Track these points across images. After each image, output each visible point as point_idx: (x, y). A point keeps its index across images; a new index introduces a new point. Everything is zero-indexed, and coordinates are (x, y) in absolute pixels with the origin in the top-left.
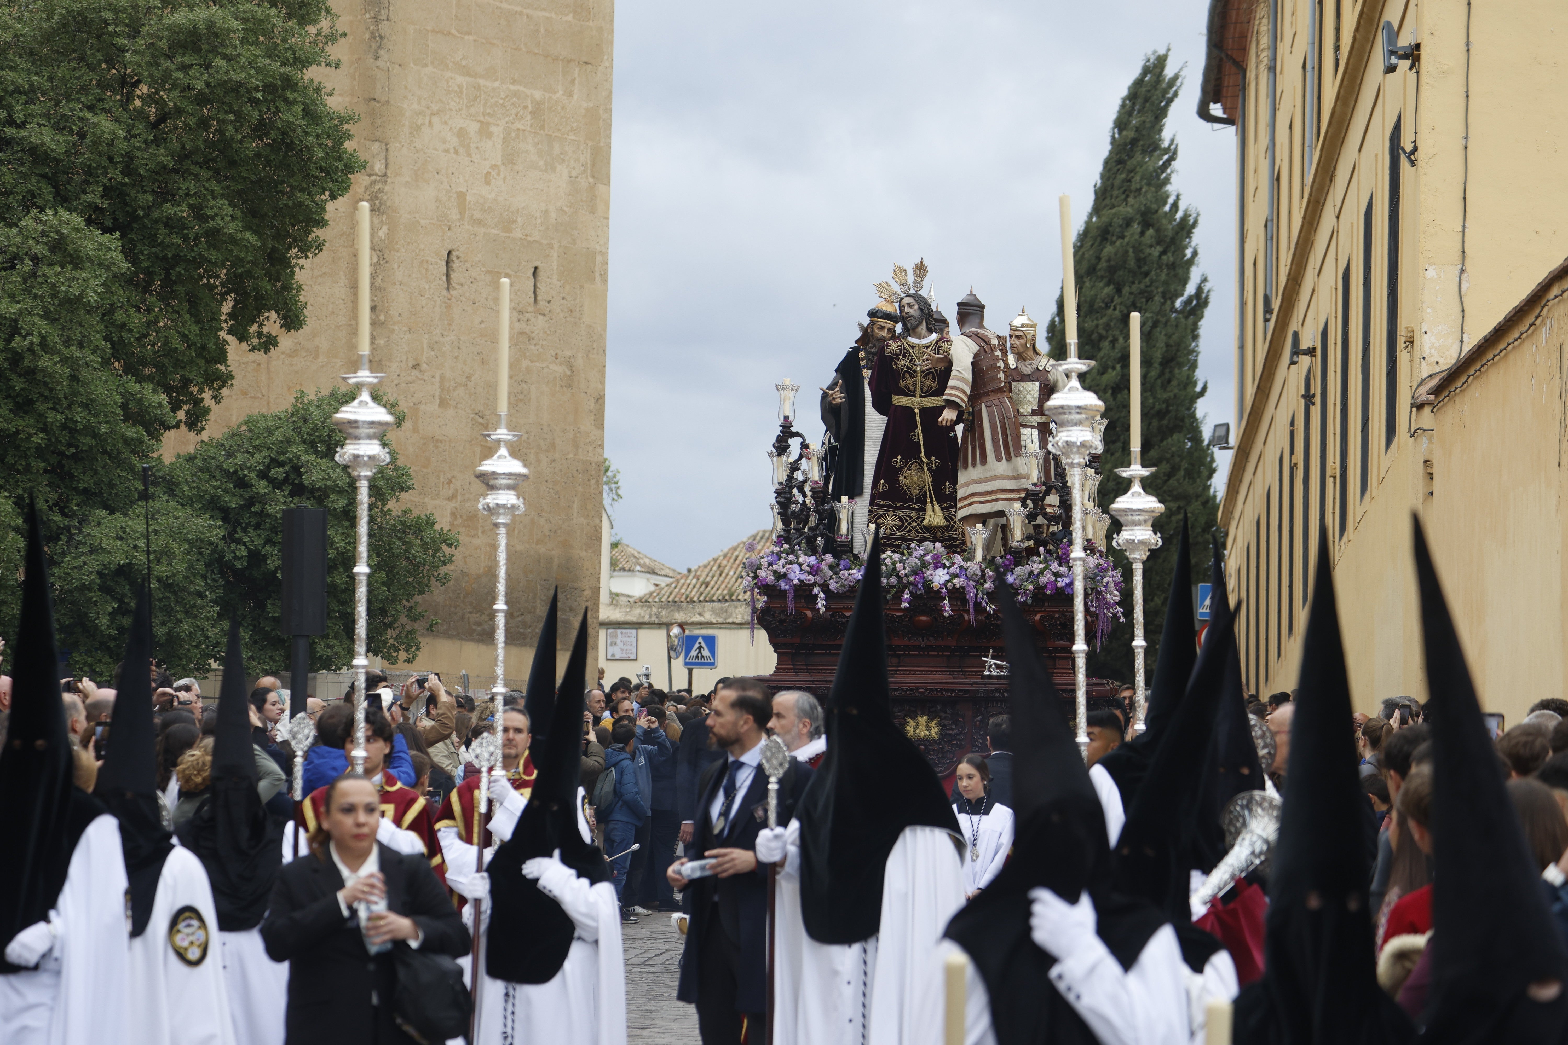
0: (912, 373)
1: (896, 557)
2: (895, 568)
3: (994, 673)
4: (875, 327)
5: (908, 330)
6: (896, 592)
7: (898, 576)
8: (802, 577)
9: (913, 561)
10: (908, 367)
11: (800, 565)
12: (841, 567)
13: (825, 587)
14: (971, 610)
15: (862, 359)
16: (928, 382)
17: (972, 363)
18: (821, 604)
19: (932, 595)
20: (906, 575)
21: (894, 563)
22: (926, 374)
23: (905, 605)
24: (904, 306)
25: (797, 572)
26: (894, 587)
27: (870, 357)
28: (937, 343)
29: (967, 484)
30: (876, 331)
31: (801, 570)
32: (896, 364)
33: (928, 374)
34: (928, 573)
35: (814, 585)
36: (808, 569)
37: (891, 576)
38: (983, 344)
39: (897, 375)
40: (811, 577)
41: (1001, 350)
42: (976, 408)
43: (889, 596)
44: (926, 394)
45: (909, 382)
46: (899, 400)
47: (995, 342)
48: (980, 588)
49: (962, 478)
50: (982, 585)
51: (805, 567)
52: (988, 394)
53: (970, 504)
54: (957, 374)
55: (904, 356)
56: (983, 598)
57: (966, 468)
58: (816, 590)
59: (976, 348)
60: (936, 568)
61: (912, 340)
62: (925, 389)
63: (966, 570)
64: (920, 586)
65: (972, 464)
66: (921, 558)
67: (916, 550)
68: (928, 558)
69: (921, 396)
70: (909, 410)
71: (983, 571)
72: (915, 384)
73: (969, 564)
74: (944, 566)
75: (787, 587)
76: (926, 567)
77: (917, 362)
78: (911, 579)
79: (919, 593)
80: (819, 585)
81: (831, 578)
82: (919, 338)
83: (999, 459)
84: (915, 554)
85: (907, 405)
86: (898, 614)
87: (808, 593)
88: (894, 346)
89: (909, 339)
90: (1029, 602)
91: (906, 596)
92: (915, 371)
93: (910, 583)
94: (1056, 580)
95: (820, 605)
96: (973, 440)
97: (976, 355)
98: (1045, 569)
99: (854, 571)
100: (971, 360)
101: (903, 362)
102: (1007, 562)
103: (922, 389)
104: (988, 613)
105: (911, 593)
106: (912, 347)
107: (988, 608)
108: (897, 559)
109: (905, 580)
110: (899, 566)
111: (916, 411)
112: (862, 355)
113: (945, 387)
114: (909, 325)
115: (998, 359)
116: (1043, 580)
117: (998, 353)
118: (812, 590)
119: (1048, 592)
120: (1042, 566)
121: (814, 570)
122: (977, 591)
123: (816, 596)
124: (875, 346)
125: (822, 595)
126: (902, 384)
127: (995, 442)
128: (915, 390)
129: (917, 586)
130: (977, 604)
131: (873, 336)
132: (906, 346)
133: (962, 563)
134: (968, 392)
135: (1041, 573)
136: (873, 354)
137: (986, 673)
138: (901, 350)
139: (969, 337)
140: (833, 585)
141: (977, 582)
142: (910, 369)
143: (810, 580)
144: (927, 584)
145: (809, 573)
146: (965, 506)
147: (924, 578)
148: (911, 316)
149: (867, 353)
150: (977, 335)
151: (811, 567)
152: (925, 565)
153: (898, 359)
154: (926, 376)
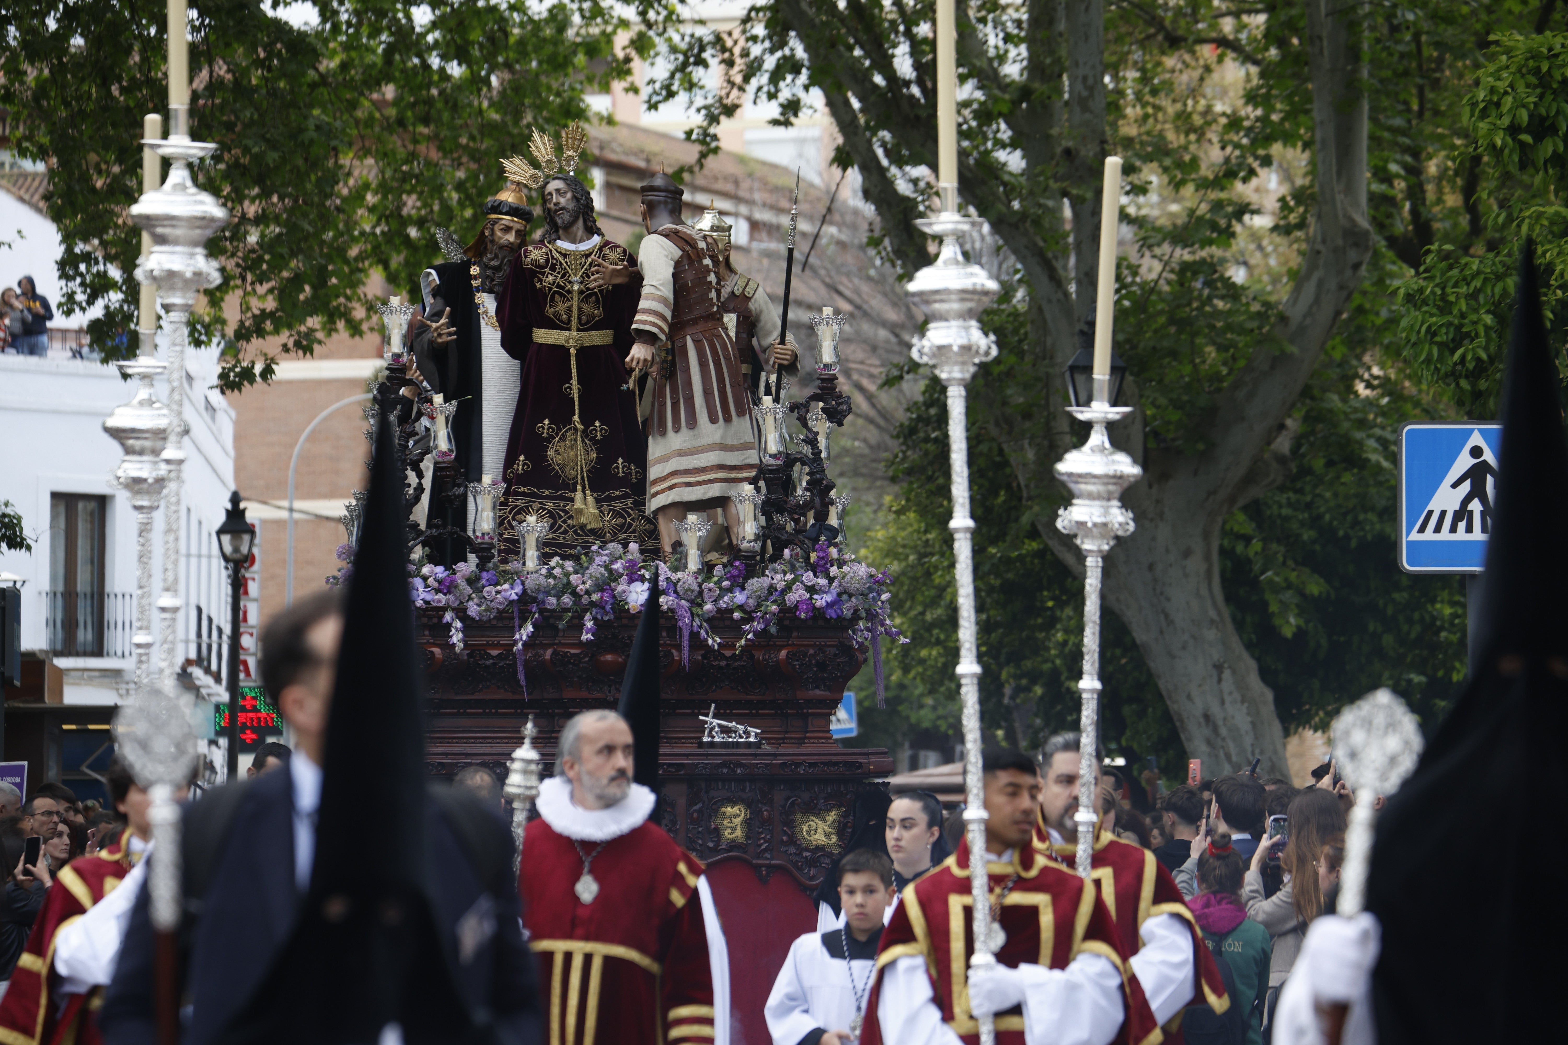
0: (564, 294)
1: (569, 565)
2: (569, 583)
3: (717, 739)
4: (496, 227)
5: (557, 231)
6: (572, 618)
7: (574, 594)
8: (428, 597)
9: (596, 569)
10: (559, 286)
11: (425, 579)
12: (483, 581)
13: (461, 613)
14: (686, 643)
15: (475, 278)
16: (590, 307)
17: (674, 275)
18: (456, 638)
19: (625, 621)
20: (588, 593)
21: (567, 575)
22: (586, 295)
23: (586, 637)
24: (550, 194)
25: (421, 589)
26: (567, 610)
27: (489, 272)
28: (601, 249)
29: (665, 459)
30: (499, 234)
31: (427, 586)
32: (540, 281)
33: (590, 296)
34: (620, 588)
35: (444, 609)
36: (436, 585)
37: (564, 593)
38: (687, 248)
39: (541, 298)
40: (440, 596)
41: (711, 257)
42: (678, 344)
43: (561, 625)
44: (586, 325)
45: (561, 307)
46: (543, 336)
47: (702, 245)
48: (696, 610)
49: (655, 448)
50: (701, 606)
51: (430, 581)
52: (695, 322)
53: (670, 488)
54: (653, 290)
55: (553, 268)
56: (701, 627)
57: (663, 433)
58: (448, 616)
59: (678, 253)
60: (631, 581)
61: (564, 245)
62: (584, 318)
63: (675, 585)
64: (608, 607)
65: (673, 427)
66: (606, 567)
67: (599, 554)
68: (618, 566)
69: (579, 330)
70: (561, 351)
71: (700, 585)
72: (569, 310)
73: (679, 575)
74: (642, 579)
76: (615, 580)
77: (573, 279)
78: (595, 597)
79: (606, 618)
80: (453, 609)
81: (470, 598)
82: (573, 241)
83: (713, 420)
84: (598, 560)
85: (558, 342)
86: (573, 651)
87: (435, 620)
88: (536, 254)
89: (559, 243)
90: (773, 630)
91: (589, 624)
92: (569, 292)
93: (593, 604)
94: (811, 598)
95: (454, 639)
96: (674, 391)
97: (678, 264)
98: (794, 581)
99: (506, 586)
100: (671, 270)
101: (551, 278)
102: (735, 572)
103: (579, 318)
104: (710, 649)
105: (594, 619)
106: (565, 256)
107: (710, 642)
108: (571, 569)
109: (585, 600)
110: (574, 578)
111: (573, 351)
112: (475, 270)
113: (634, 311)
114: (559, 221)
115: (707, 271)
116: (792, 598)
117: (707, 261)
118: (443, 616)
119: (803, 616)
120: (790, 577)
121: (445, 587)
122: (692, 614)
123: (449, 626)
124: (496, 256)
125: (459, 624)
126: (549, 311)
127: (707, 393)
128: (569, 321)
129: (603, 608)
130: (694, 635)
131: (492, 241)
132: (555, 253)
133: (669, 574)
134: (669, 318)
135: (788, 588)
136: (496, 269)
137: (706, 739)
138: (547, 260)
139: (666, 236)
140: (473, 609)
141: (692, 602)
142: (563, 288)
143: (439, 601)
144: (619, 606)
145: (438, 591)
146: (663, 491)
147: (614, 597)
148: (563, 209)
149: (484, 267)
150: (676, 233)
151: (440, 582)
152: (614, 576)
153: (543, 274)
154: (585, 300)
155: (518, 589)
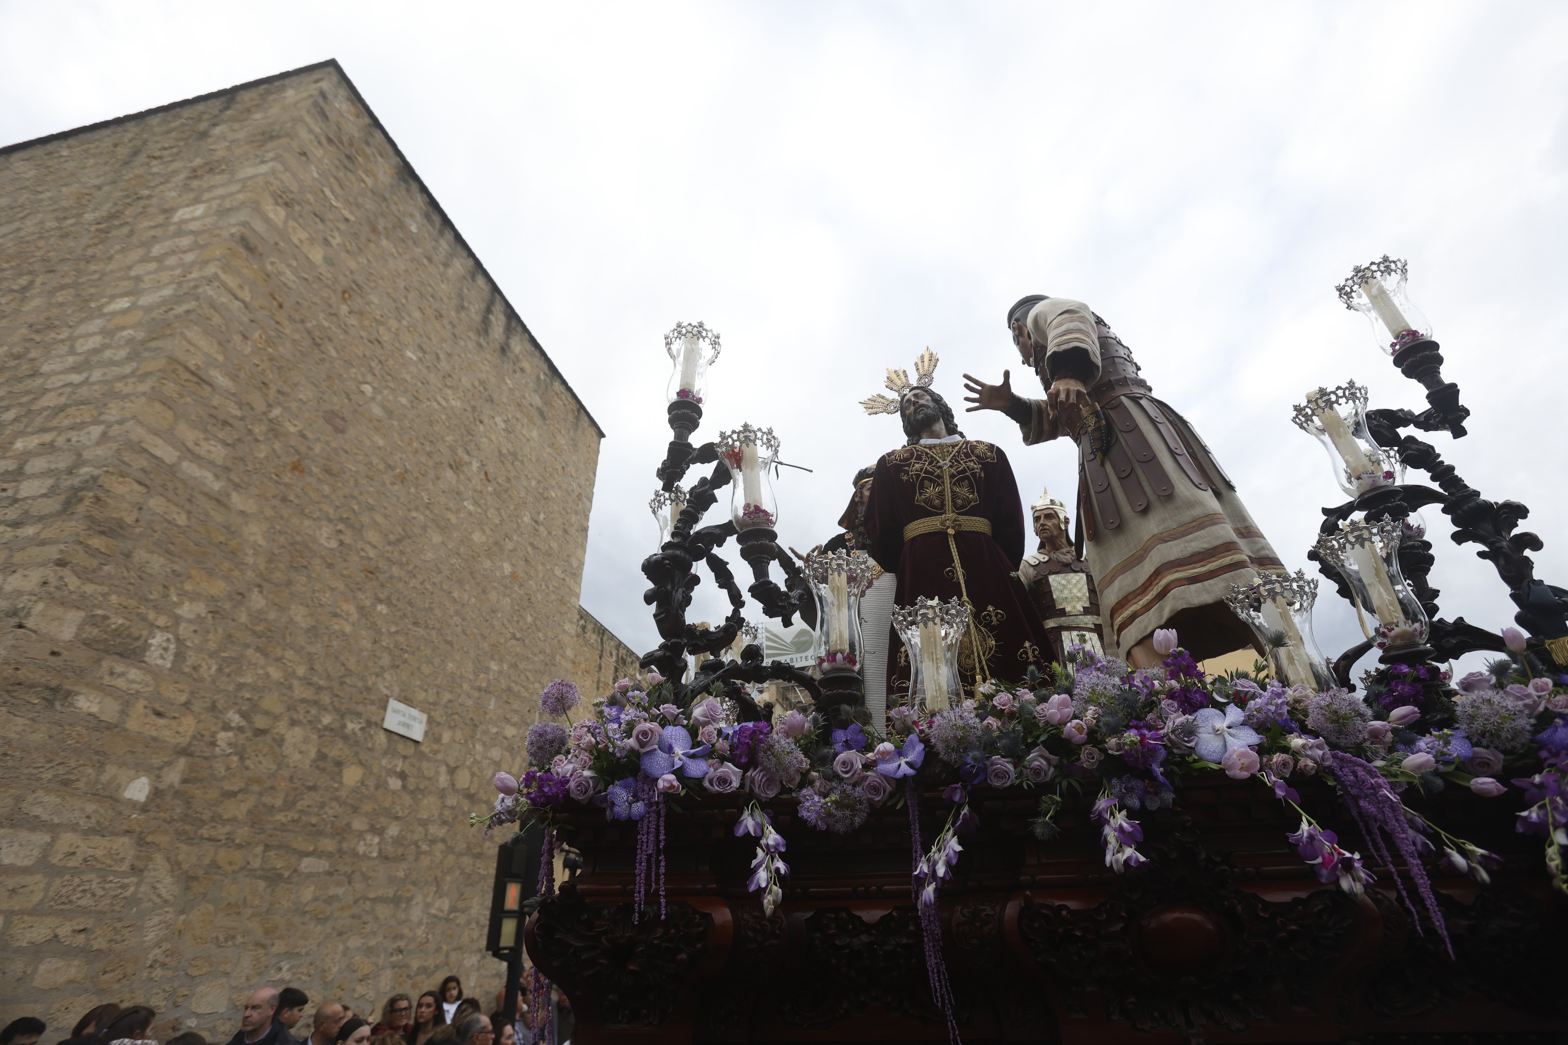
0: (935, 479)
6: (1063, 807)
7: (1058, 744)
8: (697, 768)
10: (927, 472)
11: (694, 729)
12: (837, 747)
13: (783, 810)
16: (964, 491)
18: (767, 871)
22: (958, 479)
25: (680, 752)
31: (697, 745)
32: (907, 472)
33: (962, 479)
34: (1170, 725)
35: (738, 801)
37: (1029, 746)
39: (909, 489)
40: (730, 769)
44: (963, 509)
45: (932, 493)
46: (917, 527)
51: (708, 734)
57: (1118, 525)
58: (749, 822)
60: (1188, 707)
61: (928, 441)
62: (959, 502)
64: (1157, 770)
65: (1134, 510)
69: (955, 514)
70: (936, 536)
72: (941, 494)
75: (639, 808)
76: (1150, 709)
77: (942, 463)
78: (1118, 745)
79: (1159, 799)
80: (765, 806)
81: (805, 781)
82: (939, 437)
85: (933, 529)
87: (715, 826)
88: (899, 452)
89: (923, 442)
91: (1115, 823)
92: (940, 476)
93: (1113, 765)
95: (762, 876)
96: (1121, 463)
99: (885, 749)
101: (917, 466)
103: (954, 502)
111: (949, 533)
118: (736, 820)
121: (744, 750)
123: (750, 842)
125: (772, 837)
126: (920, 499)
128: (943, 505)
129: (1145, 772)
132: (919, 450)
138: (912, 454)
140: (812, 805)
142: (932, 473)
143: (723, 781)
144: (1182, 766)
145: (724, 758)
147: (1163, 744)
151: (734, 739)
153: (909, 465)
154: (958, 483)
155: (916, 753)
